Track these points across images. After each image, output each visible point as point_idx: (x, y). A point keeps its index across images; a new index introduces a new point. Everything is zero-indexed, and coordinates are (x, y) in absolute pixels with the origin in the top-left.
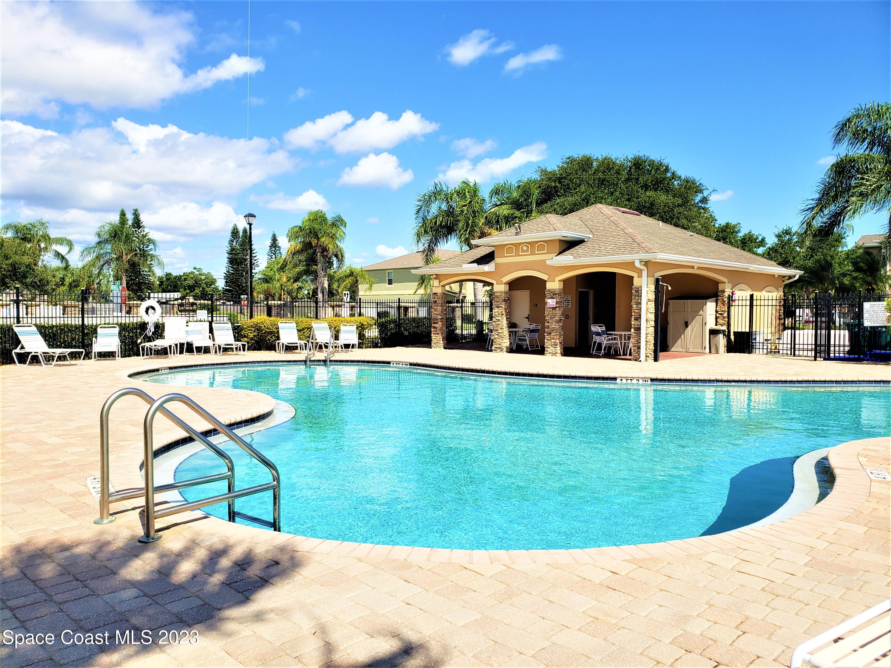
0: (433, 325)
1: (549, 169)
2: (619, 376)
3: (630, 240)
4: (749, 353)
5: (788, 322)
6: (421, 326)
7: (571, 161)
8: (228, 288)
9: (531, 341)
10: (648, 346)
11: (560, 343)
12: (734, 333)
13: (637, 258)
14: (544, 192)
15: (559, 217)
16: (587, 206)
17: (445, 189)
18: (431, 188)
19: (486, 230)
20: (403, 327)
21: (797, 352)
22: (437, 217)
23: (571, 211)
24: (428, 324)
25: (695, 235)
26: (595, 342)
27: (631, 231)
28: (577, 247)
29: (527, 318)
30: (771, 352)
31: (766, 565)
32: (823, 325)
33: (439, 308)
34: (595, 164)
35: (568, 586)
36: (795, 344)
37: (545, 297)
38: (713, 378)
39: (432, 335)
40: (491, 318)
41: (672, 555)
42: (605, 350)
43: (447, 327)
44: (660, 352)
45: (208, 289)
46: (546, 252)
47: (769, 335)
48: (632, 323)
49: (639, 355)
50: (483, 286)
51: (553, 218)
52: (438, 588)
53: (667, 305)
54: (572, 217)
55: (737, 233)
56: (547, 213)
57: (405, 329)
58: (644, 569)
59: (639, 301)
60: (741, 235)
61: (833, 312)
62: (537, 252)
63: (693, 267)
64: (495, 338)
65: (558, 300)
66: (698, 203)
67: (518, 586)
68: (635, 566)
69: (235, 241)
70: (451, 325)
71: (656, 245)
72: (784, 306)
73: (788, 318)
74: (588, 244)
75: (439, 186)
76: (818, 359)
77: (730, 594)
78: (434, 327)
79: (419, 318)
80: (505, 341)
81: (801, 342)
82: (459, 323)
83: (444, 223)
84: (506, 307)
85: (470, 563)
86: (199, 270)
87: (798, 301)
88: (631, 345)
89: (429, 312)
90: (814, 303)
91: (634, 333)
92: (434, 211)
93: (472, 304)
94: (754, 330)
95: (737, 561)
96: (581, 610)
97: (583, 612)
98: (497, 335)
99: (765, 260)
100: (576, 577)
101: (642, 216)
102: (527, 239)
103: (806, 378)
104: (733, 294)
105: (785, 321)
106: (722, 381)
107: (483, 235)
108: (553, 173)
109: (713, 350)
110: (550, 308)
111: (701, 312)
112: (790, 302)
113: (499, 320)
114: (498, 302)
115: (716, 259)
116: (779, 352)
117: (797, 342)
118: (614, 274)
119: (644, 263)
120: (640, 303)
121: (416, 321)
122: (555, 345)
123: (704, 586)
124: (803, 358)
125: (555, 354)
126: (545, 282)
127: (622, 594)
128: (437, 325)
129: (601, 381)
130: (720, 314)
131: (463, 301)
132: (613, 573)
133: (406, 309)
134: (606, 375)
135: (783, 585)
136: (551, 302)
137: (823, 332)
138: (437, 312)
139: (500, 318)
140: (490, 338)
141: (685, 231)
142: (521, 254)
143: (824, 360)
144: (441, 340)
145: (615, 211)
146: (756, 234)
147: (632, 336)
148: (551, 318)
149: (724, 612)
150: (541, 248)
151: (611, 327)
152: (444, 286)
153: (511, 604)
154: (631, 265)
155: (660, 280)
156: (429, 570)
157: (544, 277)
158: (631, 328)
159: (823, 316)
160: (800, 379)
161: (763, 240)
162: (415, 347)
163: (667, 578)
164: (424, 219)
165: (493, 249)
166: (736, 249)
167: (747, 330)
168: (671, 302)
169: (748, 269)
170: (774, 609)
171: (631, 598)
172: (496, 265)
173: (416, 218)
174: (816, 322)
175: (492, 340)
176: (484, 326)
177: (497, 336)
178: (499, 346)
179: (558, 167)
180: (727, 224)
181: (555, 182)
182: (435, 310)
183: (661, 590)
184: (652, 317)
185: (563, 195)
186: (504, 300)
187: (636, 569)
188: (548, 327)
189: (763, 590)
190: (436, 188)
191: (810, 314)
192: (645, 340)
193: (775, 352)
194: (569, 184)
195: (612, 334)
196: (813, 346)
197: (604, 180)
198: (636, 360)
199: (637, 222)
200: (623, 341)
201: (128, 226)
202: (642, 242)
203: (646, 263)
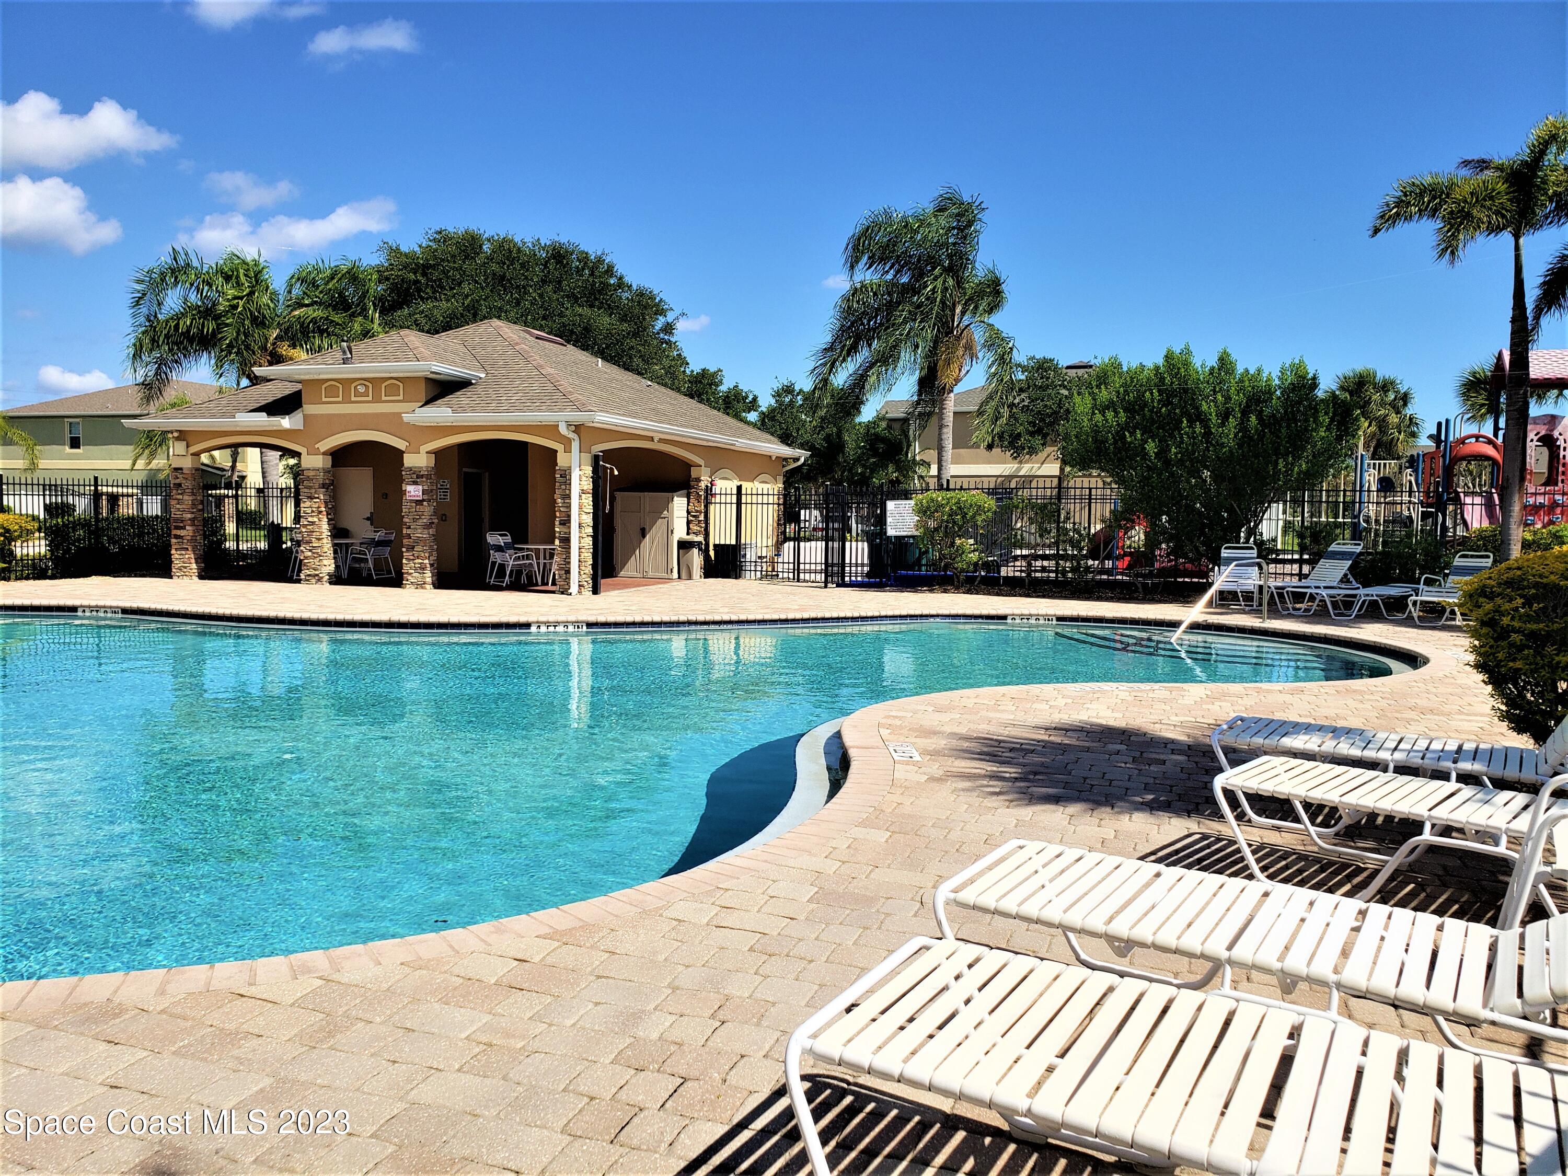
0: (174, 532)
1: (404, 249)
2: (535, 619)
3: (550, 387)
4: (736, 578)
5: (790, 529)
6: (148, 533)
7: (443, 238)
9: (376, 562)
10: (583, 568)
11: (432, 565)
12: (715, 546)
13: (562, 418)
14: (394, 288)
15: (424, 337)
16: (475, 322)
17: (195, 263)
18: (166, 259)
19: (284, 349)
20: (107, 536)
21: (802, 576)
22: (179, 319)
23: (447, 327)
24: (162, 529)
25: (656, 386)
26: (494, 563)
27: (552, 371)
28: (459, 393)
29: (368, 519)
30: (767, 575)
31: (756, 909)
32: (836, 534)
33: (188, 498)
34: (486, 247)
35: (440, 996)
36: (799, 563)
37: (402, 481)
38: (683, 618)
39: (173, 552)
40: (297, 518)
41: (616, 916)
42: (510, 576)
43: (205, 537)
44: (603, 578)
46: (401, 398)
47: (764, 549)
48: (557, 529)
49: (568, 584)
50: (281, 456)
51: (413, 337)
52: (181, 1044)
53: (613, 499)
54: (450, 340)
55: (717, 386)
56: (401, 327)
57: (111, 540)
58: (571, 947)
59: (567, 492)
60: (723, 388)
61: (849, 514)
62: (384, 398)
63: (652, 439)
64: (306, 558)
65: (426, 488)
66: (658, 333)
67: (346, 1012)
68: (556, 944)
70: (214, 533)
71: (594, 398)
72: (785, 504)
73: (790, 524)
74: (479, 389)
75: (184, 257)
76: (830, 585)
77: (703, 966)
78: (177, 537)
79: (143, 519)
80: (325, 562)
81: (808, 561)
82: (230, 528)
83: (194, 331)
84: (327, 497)
85: (250, 984)
87: (803, 497)
88: (555, 567)
89: (165, 506)
90: (824, 500)
91: (560, 546)
92: (173, 306)
93: (259, 491)
94: (743, 541)
95: (717, 909)
96: (463, 1036)
97: (467, 1038)
98: (310, 551)
99: (758, 432)
100: (454, 979)
101: (570, 347)
102: (364, 372)
103: (813, 615)
104: (712, 485)
105: (785, 528)
106: (696, 623)
107: (276, 359)
108: (411, 256)
109: (684, 575)
110: (411, 501)
111: (665, 512)
112: (793, 498)
113: (313, 523)
114: (310, 488)
115: (686, 427)
116: (777, 575)
117: (802, 561)
118: (525, 444)
119: (573, 428)
120: (569, 497)
121: (140, 523)
122: (423, 568)
123: (666, 959)
124: (810, 584)
125: (421, 585)
126: (400, 453)
127: (535, 994)
128: (182, 533)
129: (504, 631)
130: (694, 516)
131: (238, 486)
132: (520, 960)
133: (114, 499)
134: (513, 619)
135: (779, 938)
136: (413, 491)
137: (836, 545)
138: (183, 506)
139: (315, 519)
140: (296, 558)
141: (639, 378)
142: (353, 399)
143: (837, 586)
144: (193, 561)
145: (523, 334)
146: (745, 390)
147: (556, 552)
148: (415, 520)
149: (695, 995)
150: (392, 390)
151: (520, 536)
152: (197, 454)
153: (331, 1048)
154: (551, 430)
155: (601, 458)
156: (163, 1011)
157: (400, 444)
158: (554, 538)
159: (836, 521)
160: (806, 616)
161: (755, 399)
162: (135, 576)
163: (607, 955)
164: (151, 318)
165: (299, 386)
166: (715, 412)
167: (734, 542)
168: (618, 495)
169: (734, 445)
170: (766, 977)
171: (549, 999)
172: (306, 417)
173: (134, 316)
174: (827, 529)
175: (301, 561)
176: (284, 534)
177: (310, 554)
178: (314, 572)
179: (420, 246)
180: (703, 370)
181: (415, 273)
182: (179, 502)
183: (599, 977)
184: (588, 519)
185: (431, 297)
186: (323, 486)
187: (557, 948)
188: (409, 536)
189: (751, 949)
190: (175, 259)
191: (819, 518)
192: (577, 558)
193: (771, 576)
194: (441, 279)
195: (523, 549)
196: (823, 567)
197: (503, 277)
198: (562, 593)
199: (562, 357)
200: (542, 561)
202: (570, 392)
203: (578, 429)
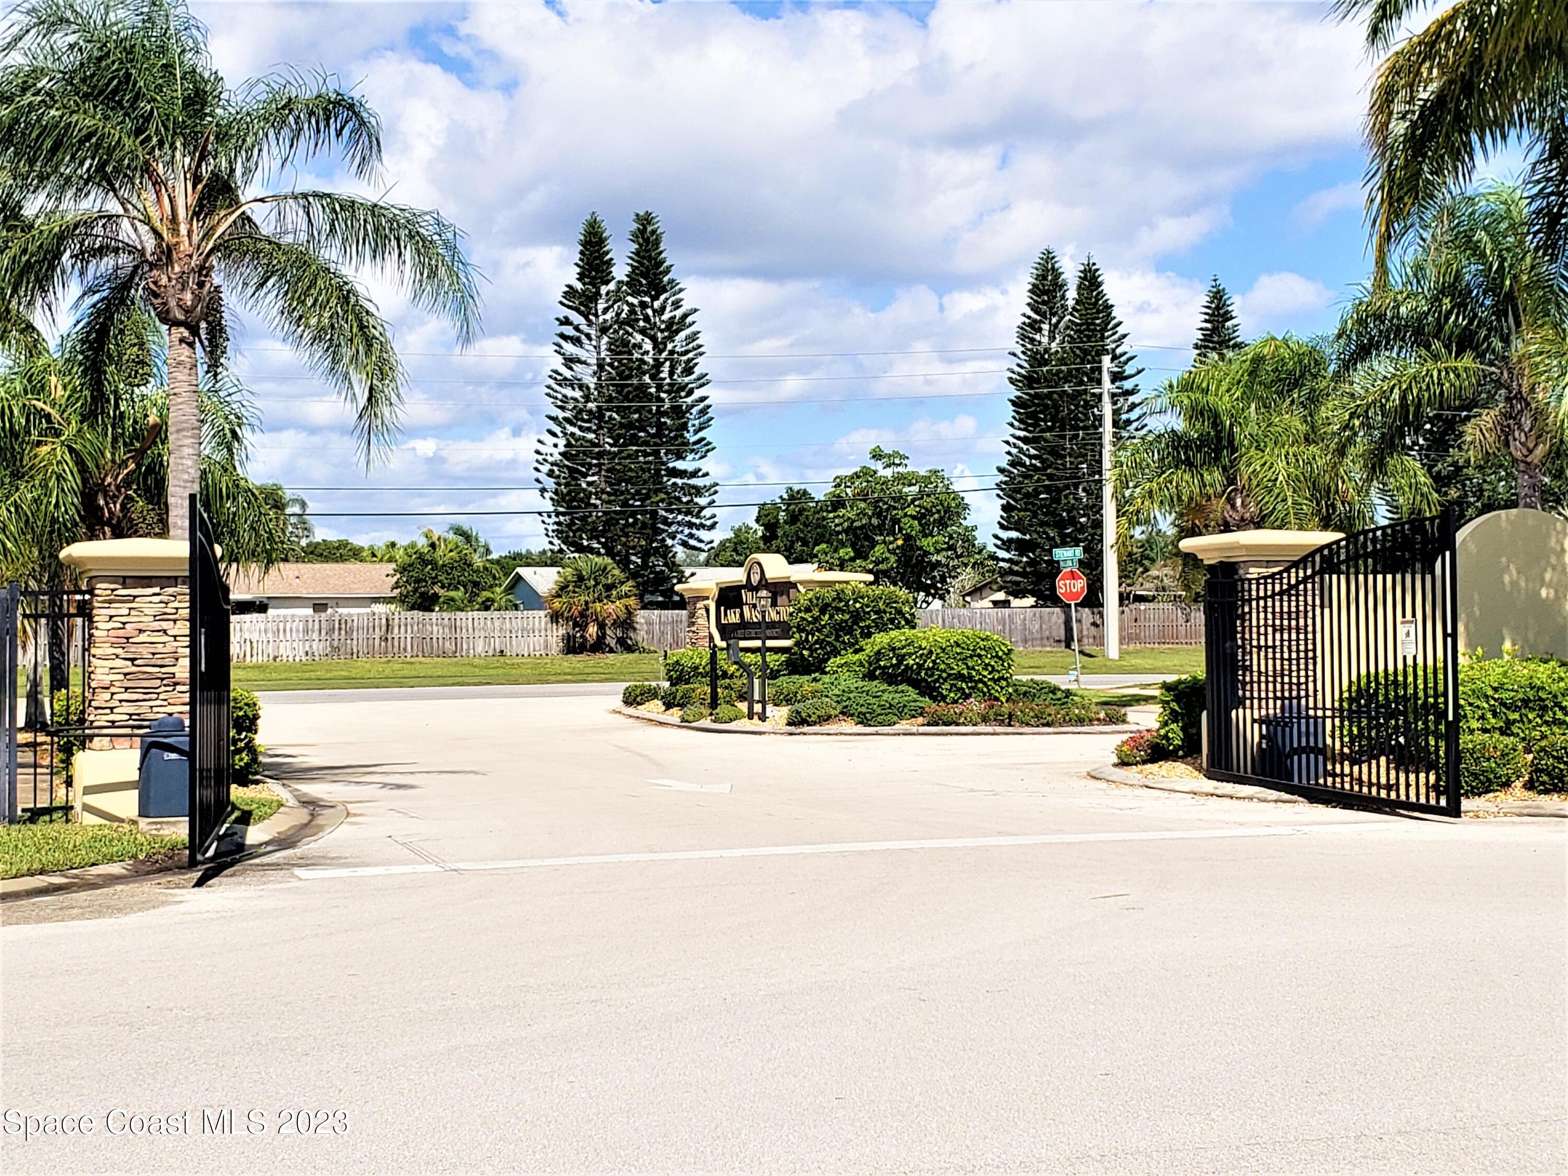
8: (1014, 534)
45: (926, 543)
69: (1046, 327)
86: (891, 459)
201: (612, 286)
